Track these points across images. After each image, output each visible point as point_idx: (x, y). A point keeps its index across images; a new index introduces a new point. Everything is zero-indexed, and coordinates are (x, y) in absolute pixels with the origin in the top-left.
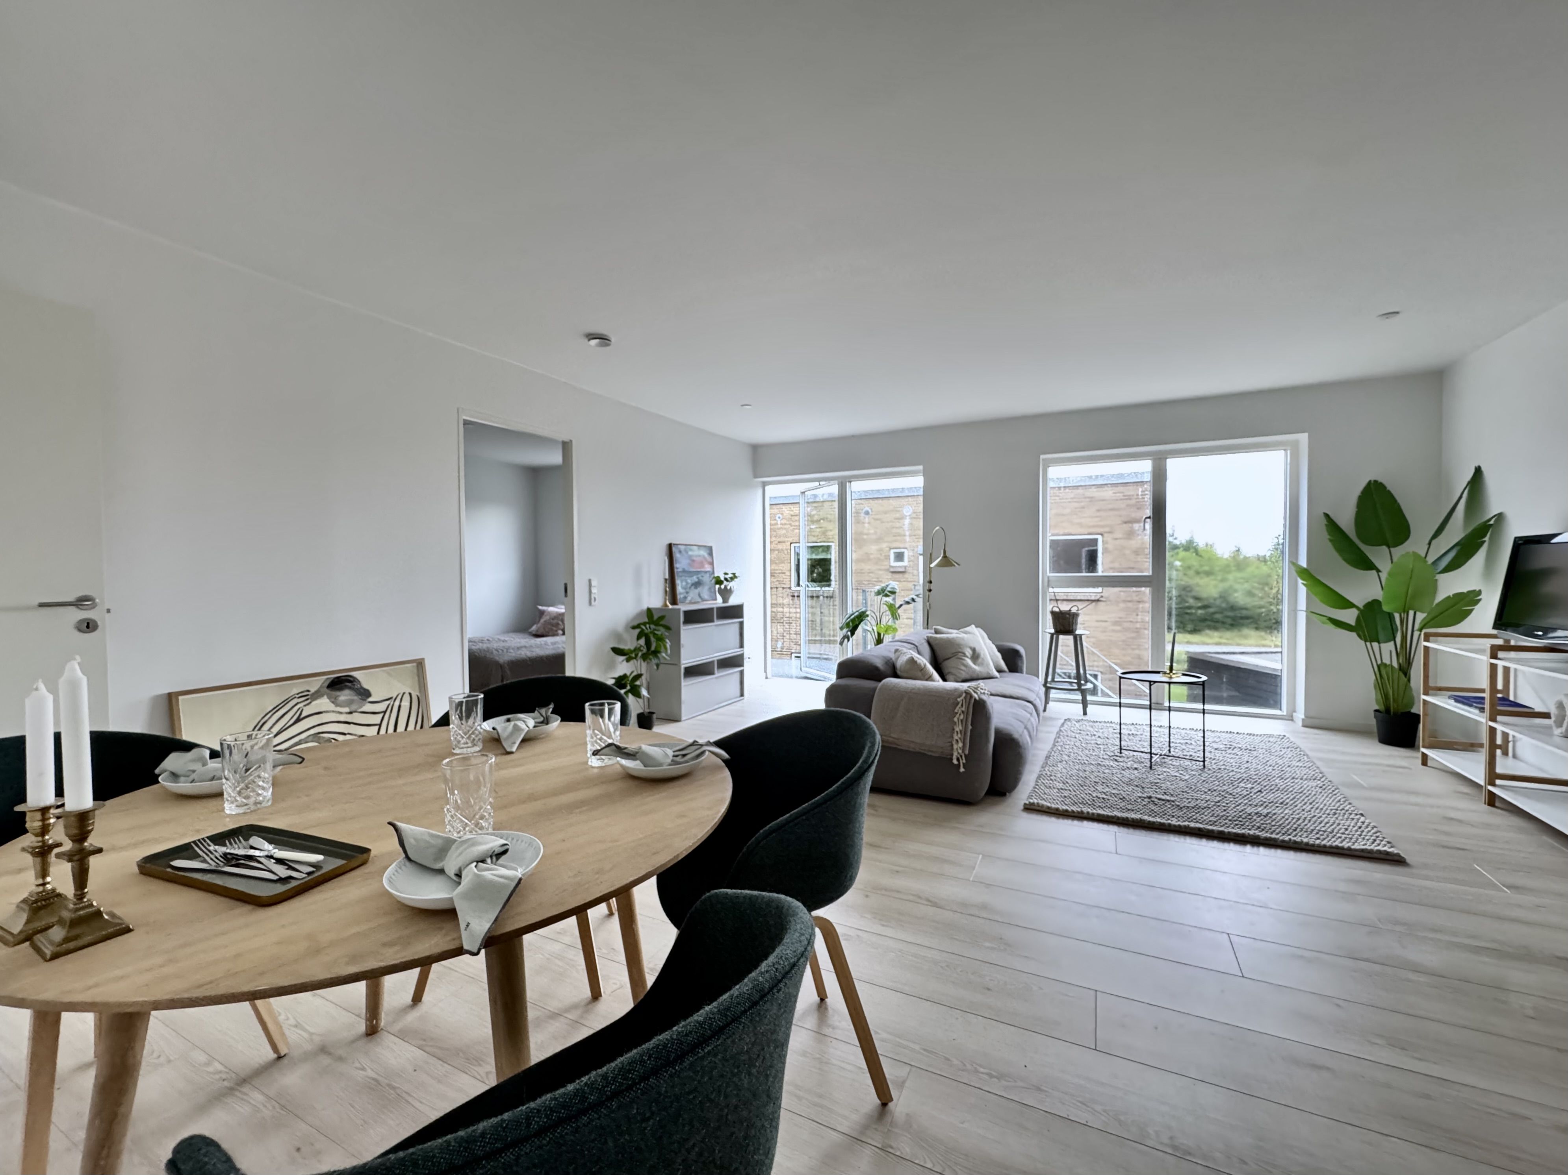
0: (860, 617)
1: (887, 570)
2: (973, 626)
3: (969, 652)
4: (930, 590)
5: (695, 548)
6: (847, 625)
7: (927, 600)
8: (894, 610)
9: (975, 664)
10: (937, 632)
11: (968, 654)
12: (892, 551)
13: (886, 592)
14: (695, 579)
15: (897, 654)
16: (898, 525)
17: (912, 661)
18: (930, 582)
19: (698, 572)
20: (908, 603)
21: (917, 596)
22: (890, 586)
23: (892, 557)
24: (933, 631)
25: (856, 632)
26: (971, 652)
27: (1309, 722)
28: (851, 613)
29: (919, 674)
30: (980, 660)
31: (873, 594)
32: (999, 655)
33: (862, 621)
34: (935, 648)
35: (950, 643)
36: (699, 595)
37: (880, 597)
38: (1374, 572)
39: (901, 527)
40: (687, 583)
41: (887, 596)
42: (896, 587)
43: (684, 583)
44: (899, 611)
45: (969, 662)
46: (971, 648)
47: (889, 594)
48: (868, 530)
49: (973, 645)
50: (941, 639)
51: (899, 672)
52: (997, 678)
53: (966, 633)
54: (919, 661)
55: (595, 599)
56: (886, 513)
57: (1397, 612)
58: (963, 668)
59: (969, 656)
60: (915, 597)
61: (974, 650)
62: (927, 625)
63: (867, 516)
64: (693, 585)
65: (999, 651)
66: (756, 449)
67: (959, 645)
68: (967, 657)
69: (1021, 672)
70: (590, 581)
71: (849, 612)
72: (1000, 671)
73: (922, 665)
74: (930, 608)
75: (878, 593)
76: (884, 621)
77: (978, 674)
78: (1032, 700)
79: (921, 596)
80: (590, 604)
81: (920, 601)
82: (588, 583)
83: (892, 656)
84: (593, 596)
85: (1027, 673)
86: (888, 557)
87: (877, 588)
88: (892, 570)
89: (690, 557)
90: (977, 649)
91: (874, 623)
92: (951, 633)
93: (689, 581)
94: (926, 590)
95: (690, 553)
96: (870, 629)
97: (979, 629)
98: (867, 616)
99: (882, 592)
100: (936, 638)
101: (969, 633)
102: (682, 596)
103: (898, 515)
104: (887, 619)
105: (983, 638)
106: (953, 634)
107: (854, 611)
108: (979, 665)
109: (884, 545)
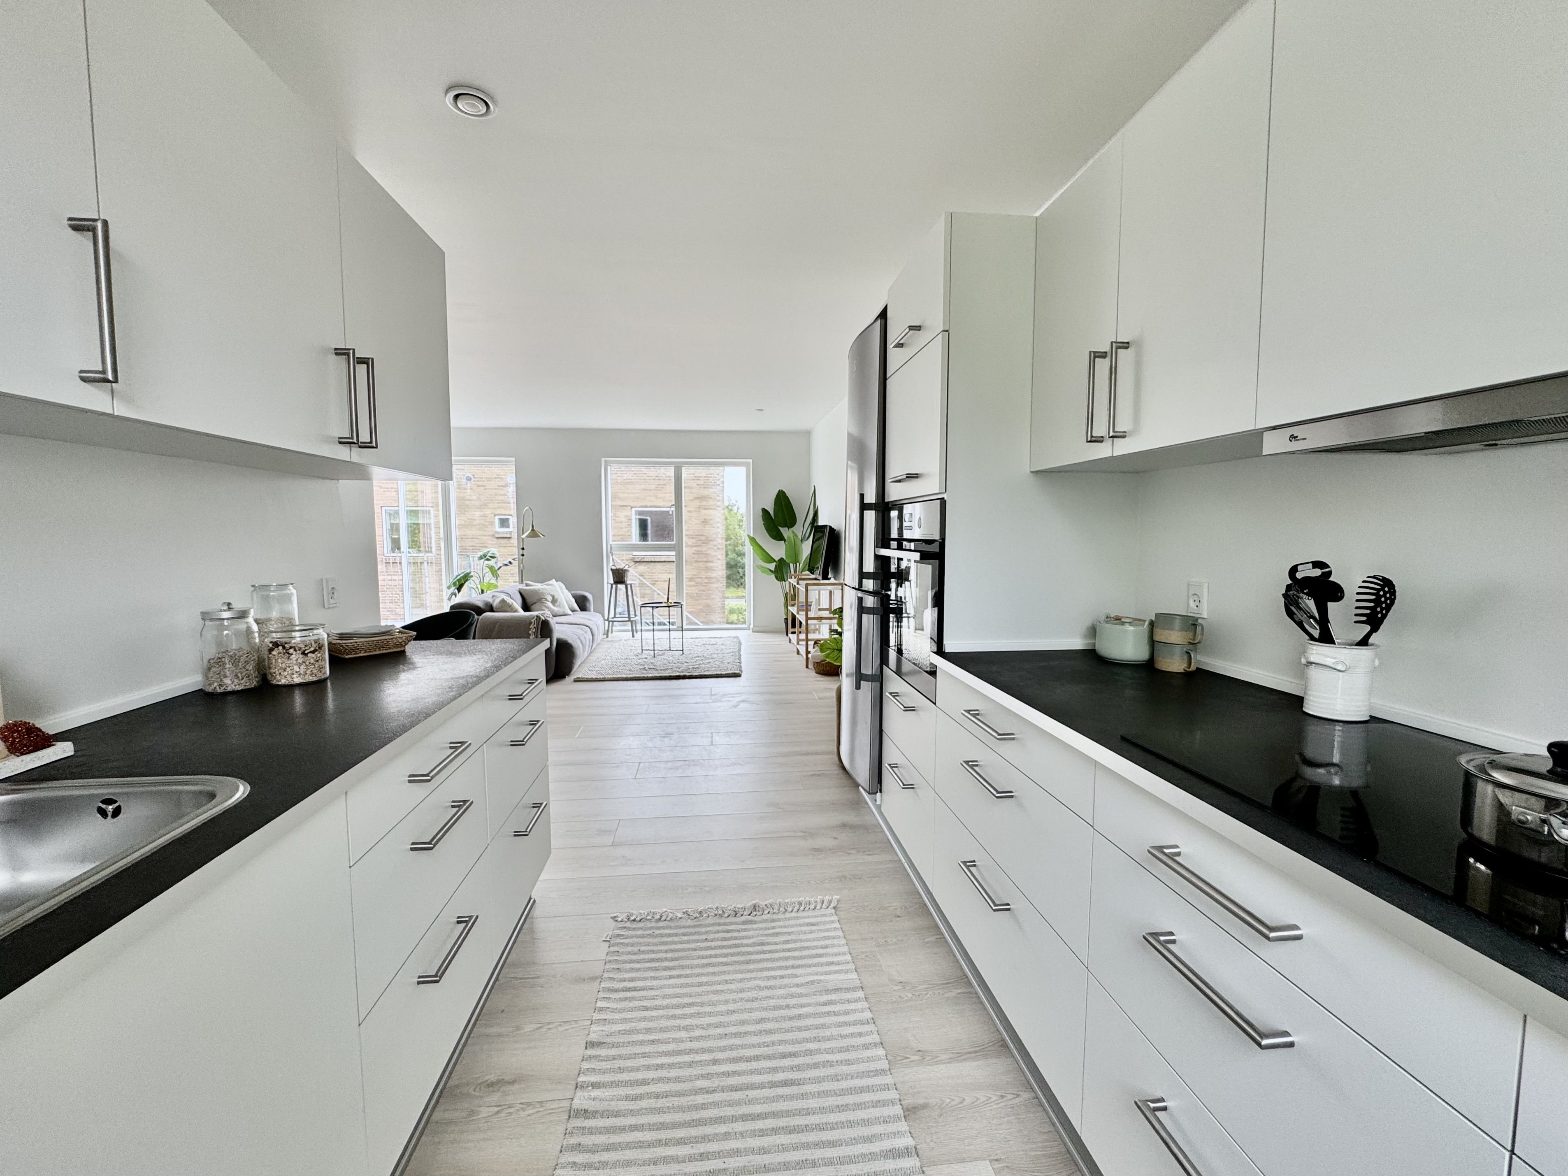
0: (466, 578)
1: (493, 536)
2: (554, 580)
3: (550, 598)
4: (523, 555)
6: (454, 584)
7: (521, 562)
8: (494, 572)
9: (554, 605)
10: (527, 585)
11: (549, 599)
12: (497, 517)
13: (487, 557)
15: (494, 598)
16: (502, 492)
17: (503, 601)
18: (523, 549)
20: (506, 565)
21: (514, 559)
22: (490, 552)
23: (497, 522)
24: (524, 585)
25: (462, 589)
26: (551, 598)
27: (756, 629)
28: (457, 574)
29: (509, 609)
30: (558, 603)
31: (476, 559)
32: (573, 600)
33: (467, 580)
34: (525, 596)
35: (535, 592)
37: (482, 561)
38: (783, 542)
39: (505, 495)
41: (488, 560)
42: (496, 552)
44: (499, 572)
45: (550, 605)
46: (551, 595)
47: (490, 558)
48: (470, 496)
49: (553, 594)
50: (530, 590)
51: (495, 610)
52: (570, 615)
53: (548, 585)
54: (508, 601)
56: (489, 480)
57: (792, 563)
59: (550, 601)
60: (512, 561)
61: (553, 597)
62: (522, 582)
63: (468, 482)
65: (573, 597)
67: (542, 594)
68: (548, 601)
69: (589, 611)
71: (456, 573)
72: (573, 611)
73: (511, 603)
74: (523, 568)
75: (481, 558)
76: (486, 580)
78: (588, 625)
79: (517, 559)
81: (515, 563)
83: (490, 600)
85: (594, 611)
86: (492, 523)
87: (480, 554)
88: (497, 536)
90: (556, 597)
91: (477, 582)
92: (535, 586)
94: (520, 555)
96: (475, 587)
97: (560, 583)
98: (472, 576)
99: (483, 557)
100: (526, 589)
101: (550, 585)
103: (502, 483)
104: (489, 576)
105: (561, 588)
106: (537, 586)
107: (460, 573)
108: (557, 607)
109: (488, 512)
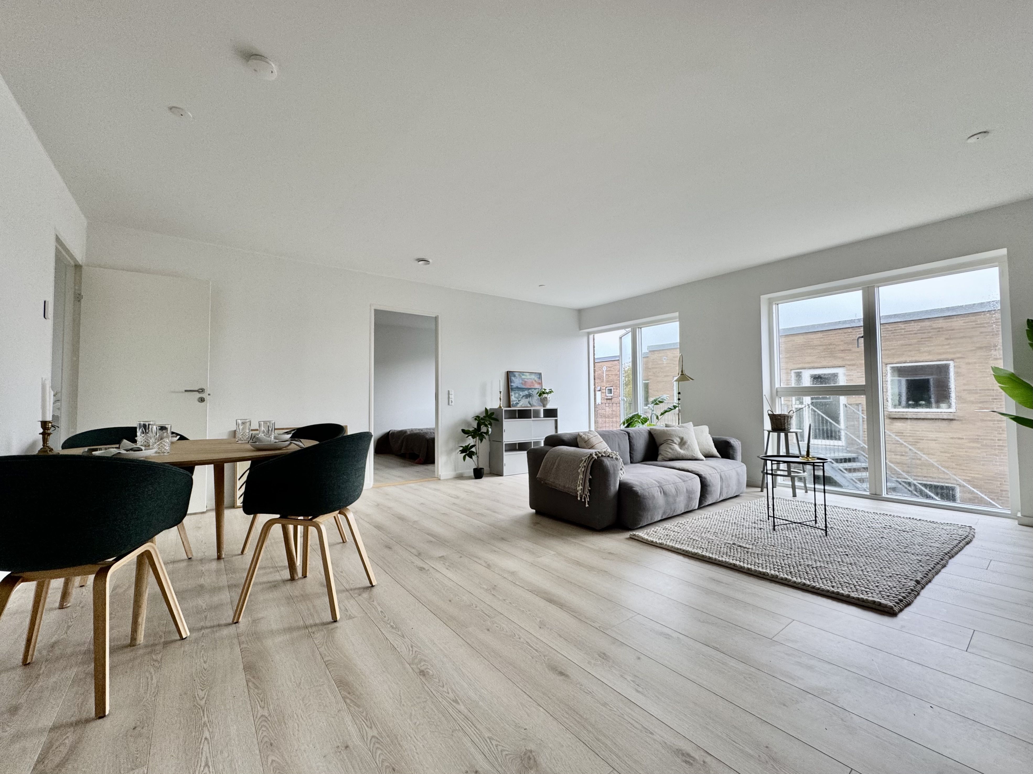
2: (691, 423)
3: (677, 440)
5: (527, 374)
9: (681, 449)
11: (675, 441)
14: (526, 393)
18: (679, 393)
19: (529, 389)
20: (671, 409)
27: (1025, 520)
30: (686, 446)
32: (714, 445)
34: (654, 436)
35: (664, 433)
36: (529, 403)
37: (653, 405)
40: (520, 395)
43: (517, 395)
45: (676, 447)
46: (680, 437)
49: (681, 435)
50: (658, 430)
55: (452, 402)
58: (670, 451)
61: (682, 439)
64: (523, 396)
66: (580, 311)
67: (670, 435)
68: (676, 444)
70: (449, 391)
75: (652, 402)
77: (682, 456)
80: (449, 404)
82: (447, 392)
84: (450, 400)
85: (740, 460)
89: (523, 379)
90: (685, 438)
93: (521, 393)
95: (523, 377)
97: (701, 426)
102: (514, 403)
106: (673, 428)
108: (684, 450)
